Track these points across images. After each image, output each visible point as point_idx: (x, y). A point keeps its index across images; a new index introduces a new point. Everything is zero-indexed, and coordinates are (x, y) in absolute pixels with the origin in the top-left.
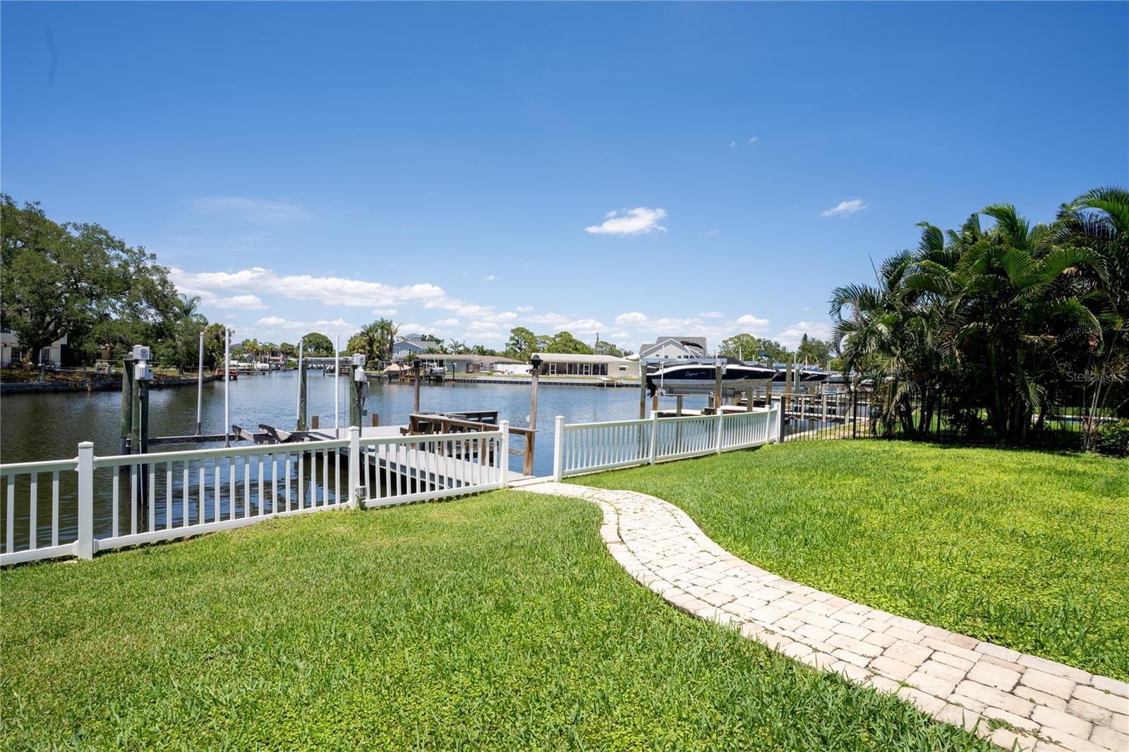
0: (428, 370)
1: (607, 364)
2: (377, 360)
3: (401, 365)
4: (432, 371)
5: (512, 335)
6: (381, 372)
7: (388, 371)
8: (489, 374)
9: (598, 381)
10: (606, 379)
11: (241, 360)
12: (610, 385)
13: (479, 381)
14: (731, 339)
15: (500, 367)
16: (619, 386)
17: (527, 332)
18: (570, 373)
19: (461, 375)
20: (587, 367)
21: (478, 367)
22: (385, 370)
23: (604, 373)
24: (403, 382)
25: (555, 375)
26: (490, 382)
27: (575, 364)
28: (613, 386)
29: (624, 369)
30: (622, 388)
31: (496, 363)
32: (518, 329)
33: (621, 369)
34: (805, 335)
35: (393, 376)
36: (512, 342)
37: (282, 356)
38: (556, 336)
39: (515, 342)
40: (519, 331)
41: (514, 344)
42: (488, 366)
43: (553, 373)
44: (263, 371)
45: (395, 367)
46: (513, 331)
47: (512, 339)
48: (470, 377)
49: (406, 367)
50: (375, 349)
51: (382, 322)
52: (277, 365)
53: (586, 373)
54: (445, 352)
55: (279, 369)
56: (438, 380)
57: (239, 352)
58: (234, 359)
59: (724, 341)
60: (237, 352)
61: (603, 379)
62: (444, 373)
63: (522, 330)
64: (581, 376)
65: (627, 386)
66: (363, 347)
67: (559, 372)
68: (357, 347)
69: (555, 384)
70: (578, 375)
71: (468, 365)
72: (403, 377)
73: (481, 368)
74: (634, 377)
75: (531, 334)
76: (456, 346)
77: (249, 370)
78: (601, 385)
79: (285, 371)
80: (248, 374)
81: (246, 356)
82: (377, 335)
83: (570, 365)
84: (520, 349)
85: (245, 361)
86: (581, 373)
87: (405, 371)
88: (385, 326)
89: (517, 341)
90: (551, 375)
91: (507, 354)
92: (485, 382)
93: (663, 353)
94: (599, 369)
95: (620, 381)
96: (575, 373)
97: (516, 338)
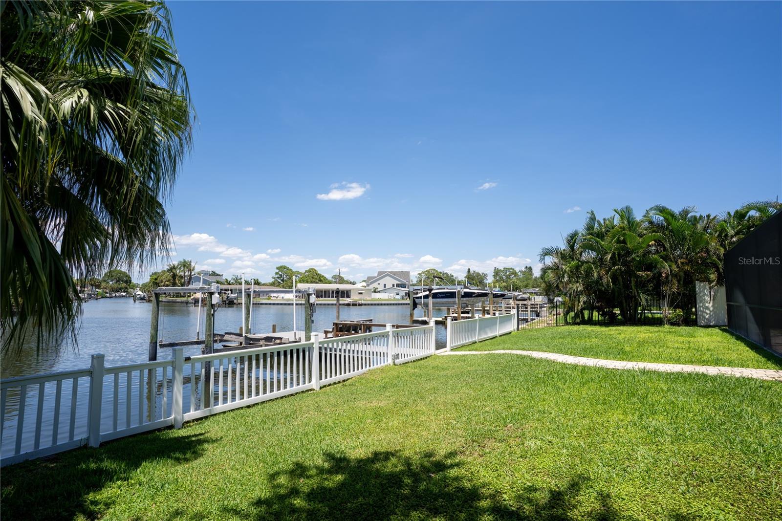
0: (225, 296)
1: (350, 290)
3: (205, 294)
4: (228, 297)
5: (277, 271)
6: (189, 299)
8: (268, 299)
9: (346, 302)
10: (349, 300)
12: (354, 305)
13: (262, 304)
14: (423, 272)
15: (274, 294)
16: (361, 305)
17: (288, 269)
18: (325, 297)
21: (258, 294)
22: (192, 297)
23: (348, 296)
26: (270, 304)
27: (329, 291)
28: (356, 305)
29: (361, 293)
30: (363, 306)
32: (281, 267)
33: (360, 293)
34: (469, 269)
36: (277, 276)
38: (306, 271)
40: (281, 268)
41: (278, 277)
46: (277, 268)
47: (277, 273)
48: (255, 301)
50: (177, 281)
51: (184, 262)
54: (229, 284)
56: (232, 304)
59: (419, 274)
62: (236, 298)
63: (285, 267)
64: (333, 299)
65: (365, 305)
66: (169, 281)
67: (317, 297)
68: (164, 281)
70: (330, 298)
73: (261, 295)
74: (368, 299)
75: (291, 270)
76: (237, 279)
78: (348, 305)
82: (179, 272)
83: (325, 292)
84: (283, 280)
88: (186, 266)
89: (281, 275)
91: (273, 284)
92: (266, 304)
93: (382, 282)
94: (346, 294)
95: (360, 302)
96: (329, 297)
97: (280, 273)
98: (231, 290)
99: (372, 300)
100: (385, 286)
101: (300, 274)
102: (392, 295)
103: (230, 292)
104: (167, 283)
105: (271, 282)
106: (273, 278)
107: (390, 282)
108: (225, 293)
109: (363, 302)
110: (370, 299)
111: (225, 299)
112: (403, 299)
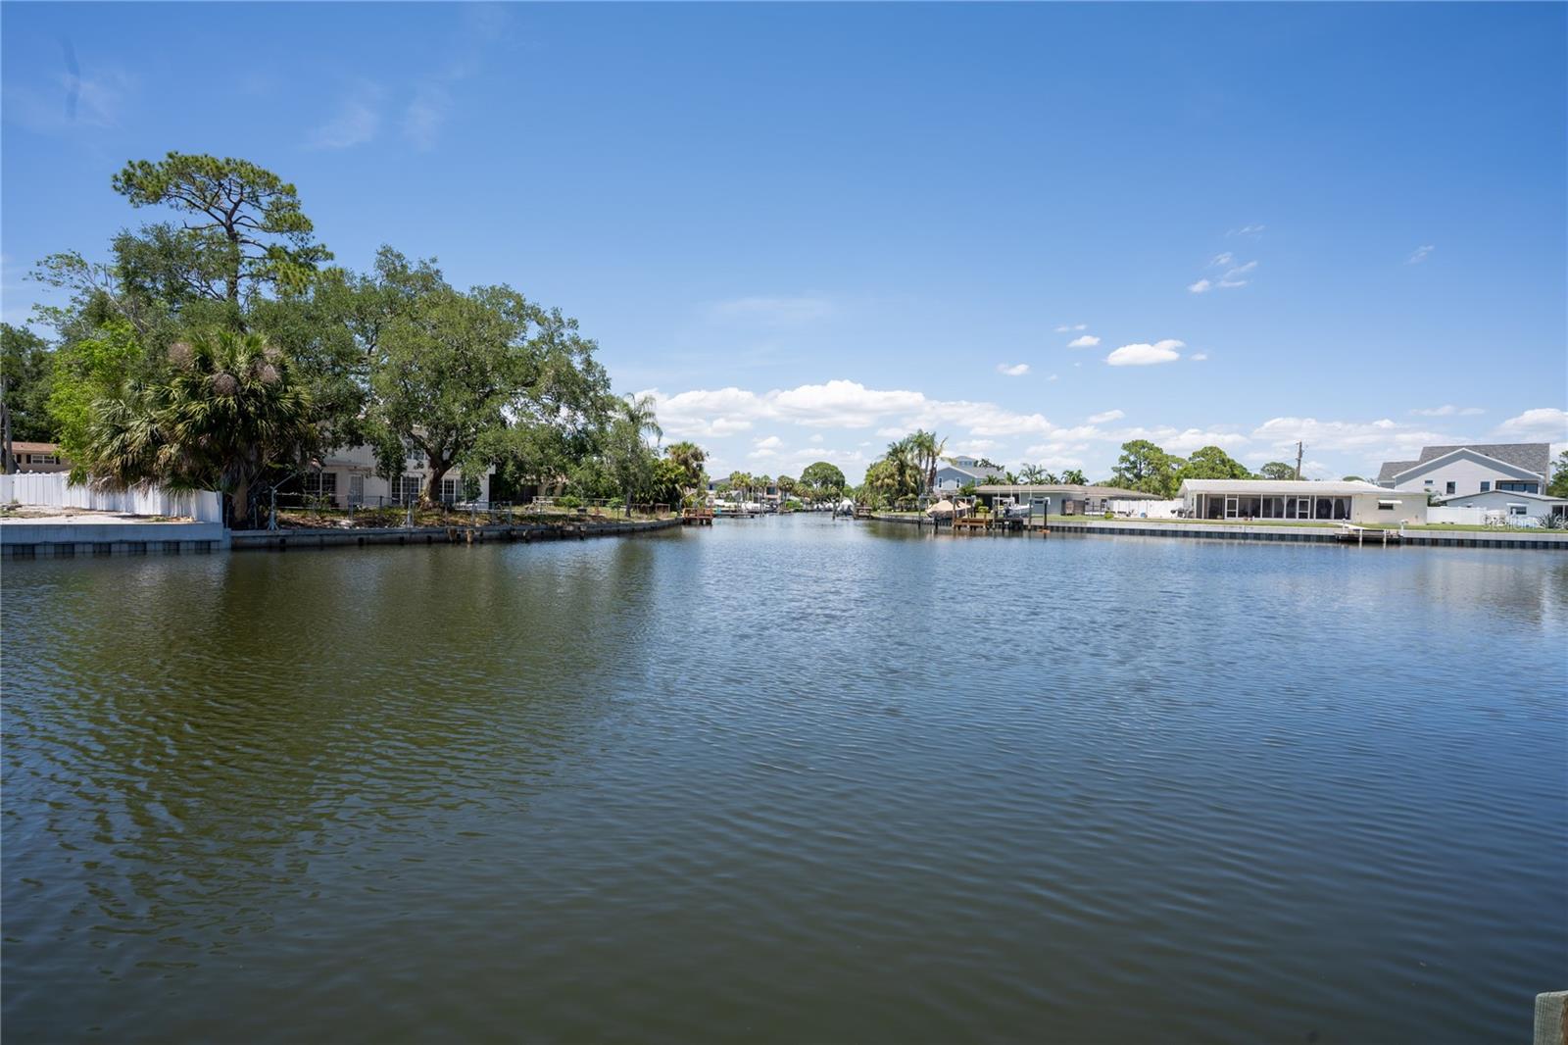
0: (1001, 509)
1: (1347, 498)
2: (911, 495)
3: (956, 502)
5: (1125, 453)
6: (923, 513)
7: (933, 512)
8: (1106, 519)
9: (1344, 532)
10: (1351, 527)
11: (728, 498)
12: (1372, 541)
13: (1091, 530)
15: (1118, 506)
16: (1394, 542)
17: (1151, 448)
18: (1270, 516)
19: (1055, 518)
20: (1303, 504)
21: (1082, 505)
22: (929, 511)
23: (1345, 515)
24: (958, 531)
25: (1237, 519)
26: (1112, 531)
27: (1279, 499)
28: (1377, 542)
29: (1390, 507)
30: (1403, 548)
31: (1111, 498)
32: (1135, 444)
33: (1382, 507)
35: (942, 520)
36: (1124, 466)
37: (779, 494)
38: (1196, 455)
39: (1128, 465)
40: (1134, 446)
41: (1127, 469)
42: (1098, 503)
43: (1231, 515)
44: (753, 513)
45: (945, 506)
46: (1125, 447)
47: (1124, 459)
48: (1074, 521)
49: (964, 506)
50: (908, 478)
51: (920, 436)
52: (771, 505)
53: (1303, 516)
54: (1014, 483)
55: (773, 511)
56: (1016, 527)
57: (726, 489)
58: (720, 498)
60: (722, 488)
61: (1345, 527)
62: (1028, 514)
63: (1143, 445)
64: (1292, 521)
65: (1410, 541)
66: (891, 476)
67: (1243, 514)
68: (882, 476)
69: (1245, 536)
70: (1284, 519)
71: (1064, 502)
72: (959, 523)
73: (1087, 507)
74: (1413, 522)
75: (1159, 450)
76: (1031, 473)
77: (735, 511)
78: (1351, 540)
79: (782, 513)
80: (732, 517)
81: (734, 493)
82: (910, 457)
83: (1268, 501)
84: (1139, 475)
85: (733, 500)
86: (1291, 515)
87: (961, 513)
88: (925, 444)
89: (1134, 462)
90: (1228, 520)
91: (1114, 484)
92: (1102, 531)
93: (1440, 478)
94: (1332, 507)
95: (1393, 532)
96: (1279, 515)
97: (1132, 458)
98: (1016, 496)
99: (1429, 527)
100: (1451, 487)
101: (1179, 462)
102: (1495, 513)
103: (1013, 499)
104: (886, 480)
105: (1108, 479)
106: (1115, 469)
107: (1469, 476)
108: (1002, 503)
109: (1404, 533)
110: (1420, 523)
111: (1001, 516)
112: (1551, 526)
